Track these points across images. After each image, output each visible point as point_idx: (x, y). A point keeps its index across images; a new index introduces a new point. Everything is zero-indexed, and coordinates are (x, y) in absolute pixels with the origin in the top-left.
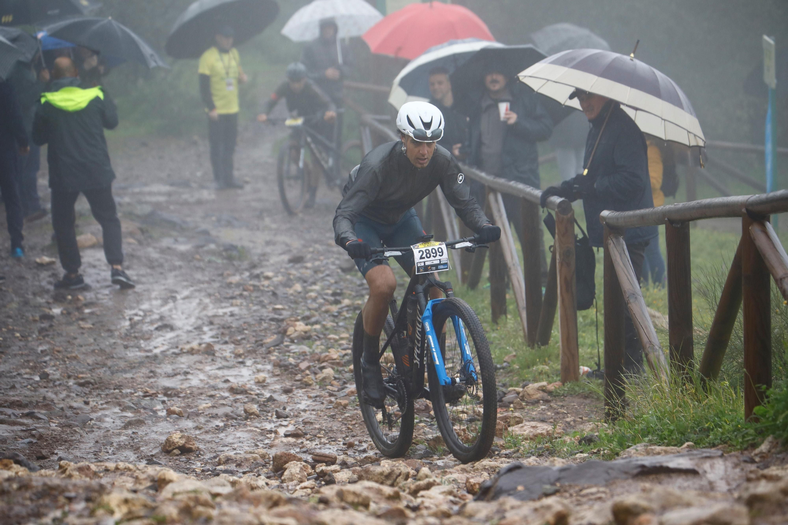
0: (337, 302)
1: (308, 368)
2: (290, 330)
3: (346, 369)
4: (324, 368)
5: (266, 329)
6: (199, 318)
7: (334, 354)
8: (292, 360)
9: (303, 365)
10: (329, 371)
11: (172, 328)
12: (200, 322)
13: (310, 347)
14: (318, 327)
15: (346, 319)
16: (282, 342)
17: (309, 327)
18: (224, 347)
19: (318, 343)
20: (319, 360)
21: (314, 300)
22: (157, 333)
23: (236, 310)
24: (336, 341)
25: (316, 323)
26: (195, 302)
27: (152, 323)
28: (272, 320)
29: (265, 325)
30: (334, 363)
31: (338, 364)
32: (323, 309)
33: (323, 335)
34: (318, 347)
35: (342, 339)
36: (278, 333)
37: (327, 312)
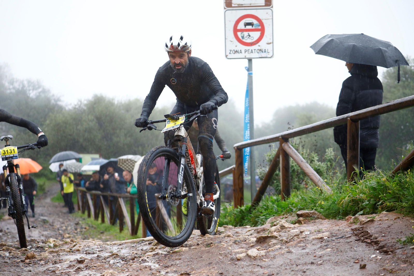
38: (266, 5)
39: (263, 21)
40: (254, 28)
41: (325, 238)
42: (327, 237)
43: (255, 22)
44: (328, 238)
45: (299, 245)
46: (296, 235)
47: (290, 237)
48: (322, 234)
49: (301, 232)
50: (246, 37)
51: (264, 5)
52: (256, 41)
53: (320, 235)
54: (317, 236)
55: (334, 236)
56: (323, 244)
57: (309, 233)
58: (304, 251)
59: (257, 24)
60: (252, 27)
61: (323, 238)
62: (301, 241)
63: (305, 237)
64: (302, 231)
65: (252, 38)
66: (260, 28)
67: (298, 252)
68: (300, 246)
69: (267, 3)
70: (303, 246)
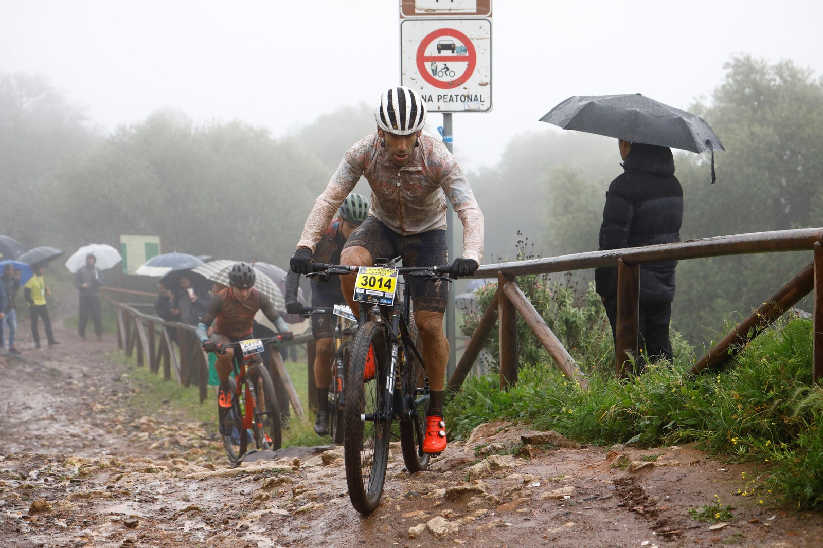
0: (115, 395)
1: (109, 425)
2: (94, 408)
3: (129, 425)
4: (116, 425)
5: (81, 408)
6: (44, 403)
7: (121, 418)
8: (98, 422)
9: (106, 424)
10: (119, 426)
11: (31, 408)
12: (45, 405)
13: (106, 415)
14: (108, 406)
15: (122, 403)
16: (91, 414)
17: (103, 407)
18: (61, 417)
19: (110, 414)
20: (114, 421)
21: (103, 394)
22: (23, 411)
23: (63, 399)
24: (119, 413)
25: (107, 404)
26: (40, 396)
27: (19, 406)
28: (83, 404)
29: (79, 406)
30: (122, 423)
31: (124, 423)
32: (109, 398)
33: (112, 410)
34: (111, 416)
35: (122, 412)
36: (88, 410)
37: (111, 399)
38: (479, 12)
39: (474, 42)
40: (455, 54)
41: (566, 497)
42: (569, 497)
43: (458, 43)
44: (571, 497)
45: (519, 510)
46: (516, 490)
47: (506, 492)
48: (561, 489)
49: (526, 482)
50: (441, 71)
51: (475, 11)
52: (458, 80)
53: (557, 491)
54: (553, 493)
55: (581, 494)
56: (561, 511)
57: (538, 485)
58: (527, 525)
59: (462, 46)
60: (453, 52)
61: (563, 498)
62: (524, 502)
63: (530, 493)
64: (526, 480)
65: (452, 74)
66: (467, 54)
67: (516, 526)
68: (522, 514)
69: (479, 8)
70: (526, 514)
